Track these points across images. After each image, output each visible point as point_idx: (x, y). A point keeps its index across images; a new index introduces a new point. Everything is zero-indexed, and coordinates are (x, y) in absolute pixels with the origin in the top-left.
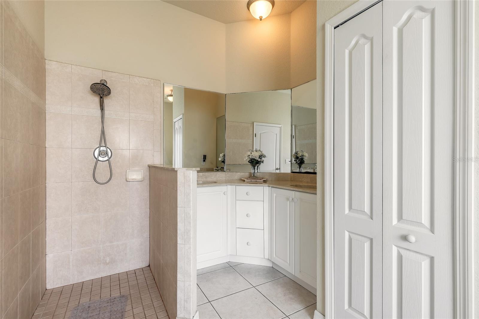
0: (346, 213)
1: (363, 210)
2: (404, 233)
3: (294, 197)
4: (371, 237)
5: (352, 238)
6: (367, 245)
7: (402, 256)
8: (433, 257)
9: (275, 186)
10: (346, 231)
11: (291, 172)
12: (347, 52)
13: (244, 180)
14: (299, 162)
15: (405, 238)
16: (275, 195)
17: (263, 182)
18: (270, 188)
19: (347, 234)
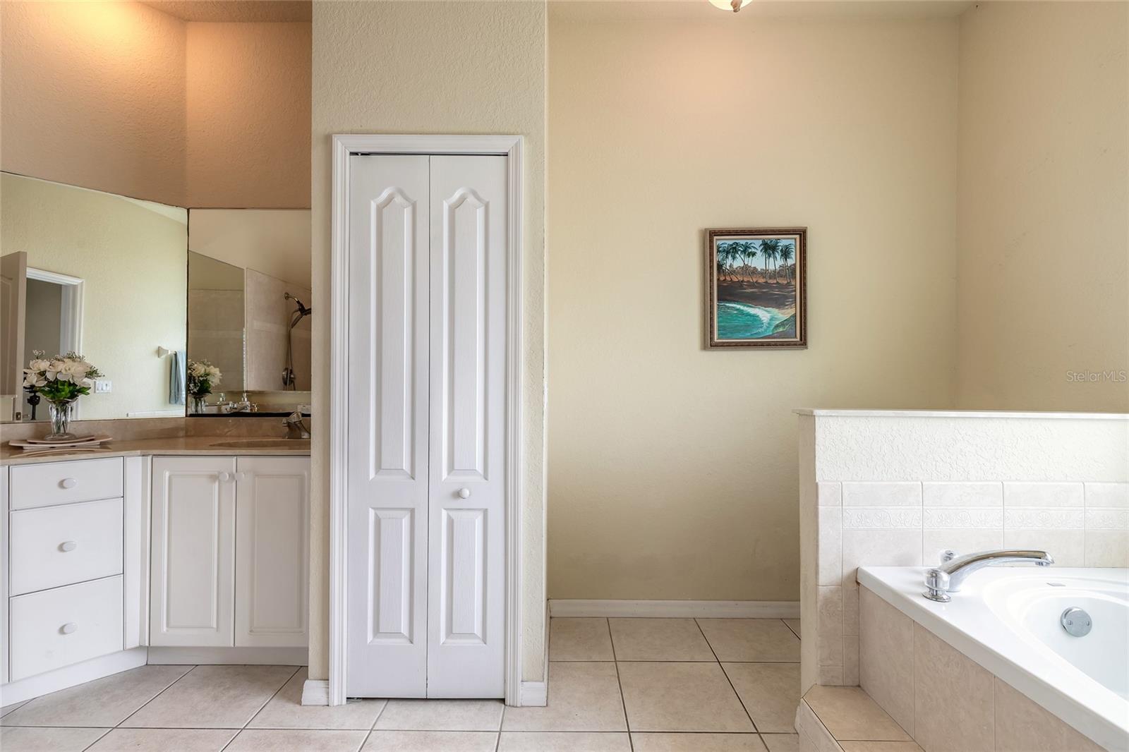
0: (371, 478)
1: (399, 468)
2: (456, 488)
3: (234, 471)
4: (412, 506)
5: (380, 517)
6: (405, 522)
7: (453, 520)
8: (486, 510)
9: (162, 452)
10: (370, 509)
11: (186, 416)
12: (373, 206)
13: (21, 448)
14: (195, 390)
15: (458, 495)
16: (167, 474)
17: (101, 448)
18: (149, 458)
19: (372, 513)
